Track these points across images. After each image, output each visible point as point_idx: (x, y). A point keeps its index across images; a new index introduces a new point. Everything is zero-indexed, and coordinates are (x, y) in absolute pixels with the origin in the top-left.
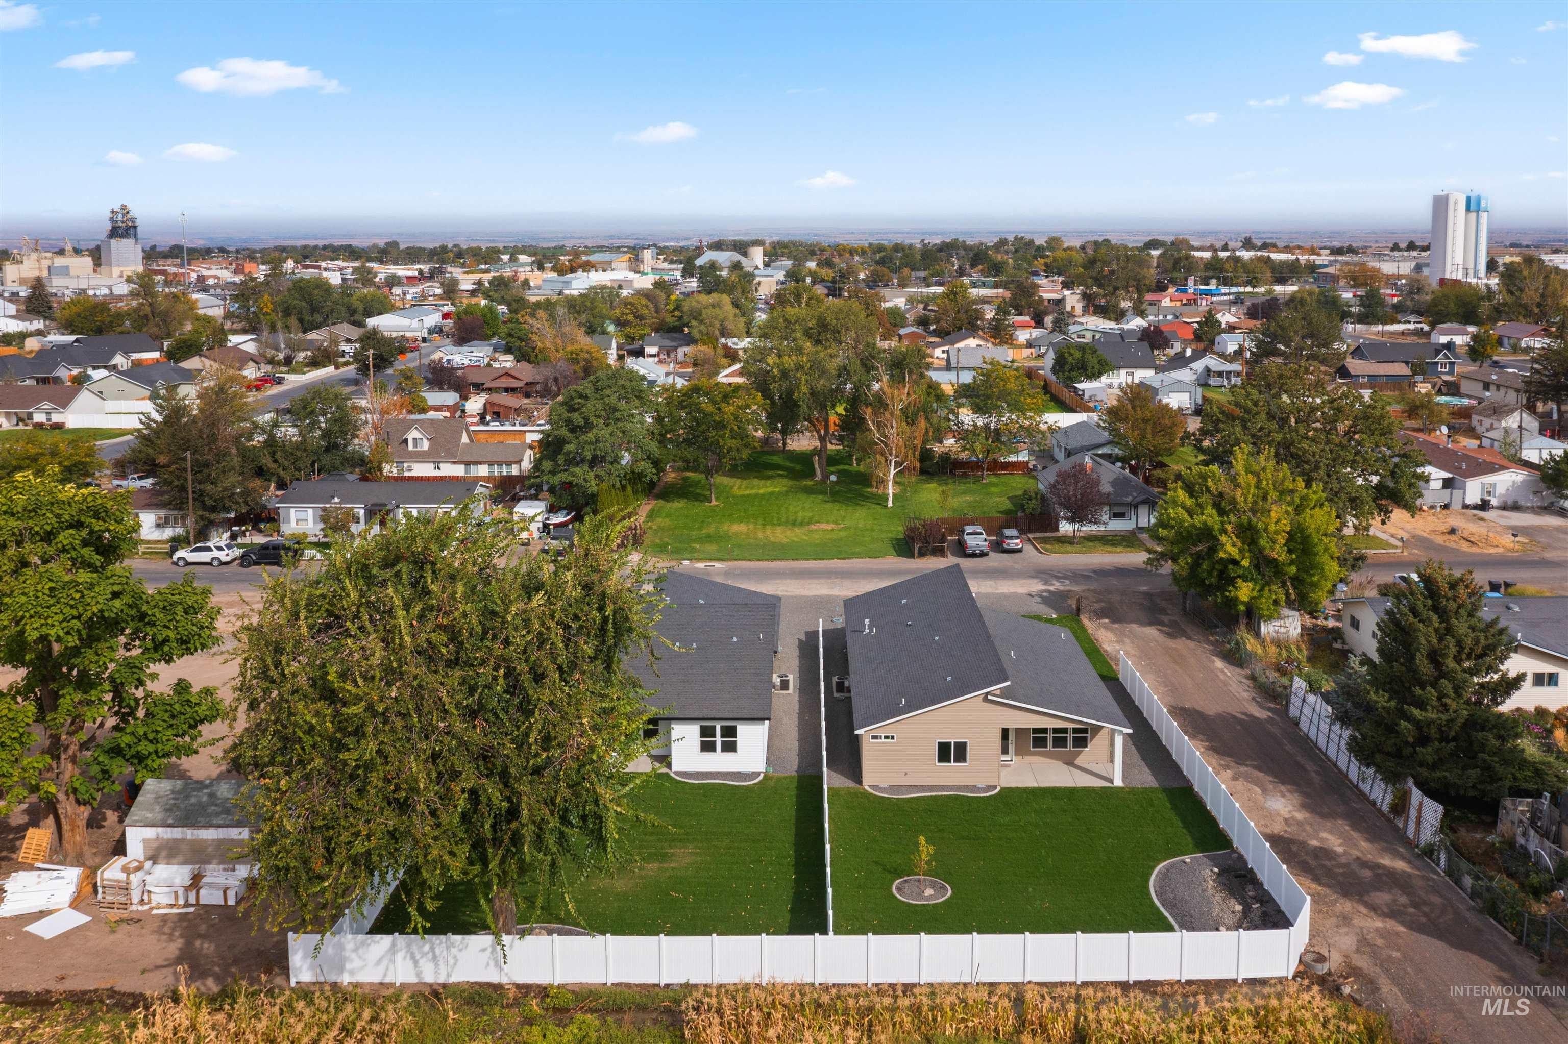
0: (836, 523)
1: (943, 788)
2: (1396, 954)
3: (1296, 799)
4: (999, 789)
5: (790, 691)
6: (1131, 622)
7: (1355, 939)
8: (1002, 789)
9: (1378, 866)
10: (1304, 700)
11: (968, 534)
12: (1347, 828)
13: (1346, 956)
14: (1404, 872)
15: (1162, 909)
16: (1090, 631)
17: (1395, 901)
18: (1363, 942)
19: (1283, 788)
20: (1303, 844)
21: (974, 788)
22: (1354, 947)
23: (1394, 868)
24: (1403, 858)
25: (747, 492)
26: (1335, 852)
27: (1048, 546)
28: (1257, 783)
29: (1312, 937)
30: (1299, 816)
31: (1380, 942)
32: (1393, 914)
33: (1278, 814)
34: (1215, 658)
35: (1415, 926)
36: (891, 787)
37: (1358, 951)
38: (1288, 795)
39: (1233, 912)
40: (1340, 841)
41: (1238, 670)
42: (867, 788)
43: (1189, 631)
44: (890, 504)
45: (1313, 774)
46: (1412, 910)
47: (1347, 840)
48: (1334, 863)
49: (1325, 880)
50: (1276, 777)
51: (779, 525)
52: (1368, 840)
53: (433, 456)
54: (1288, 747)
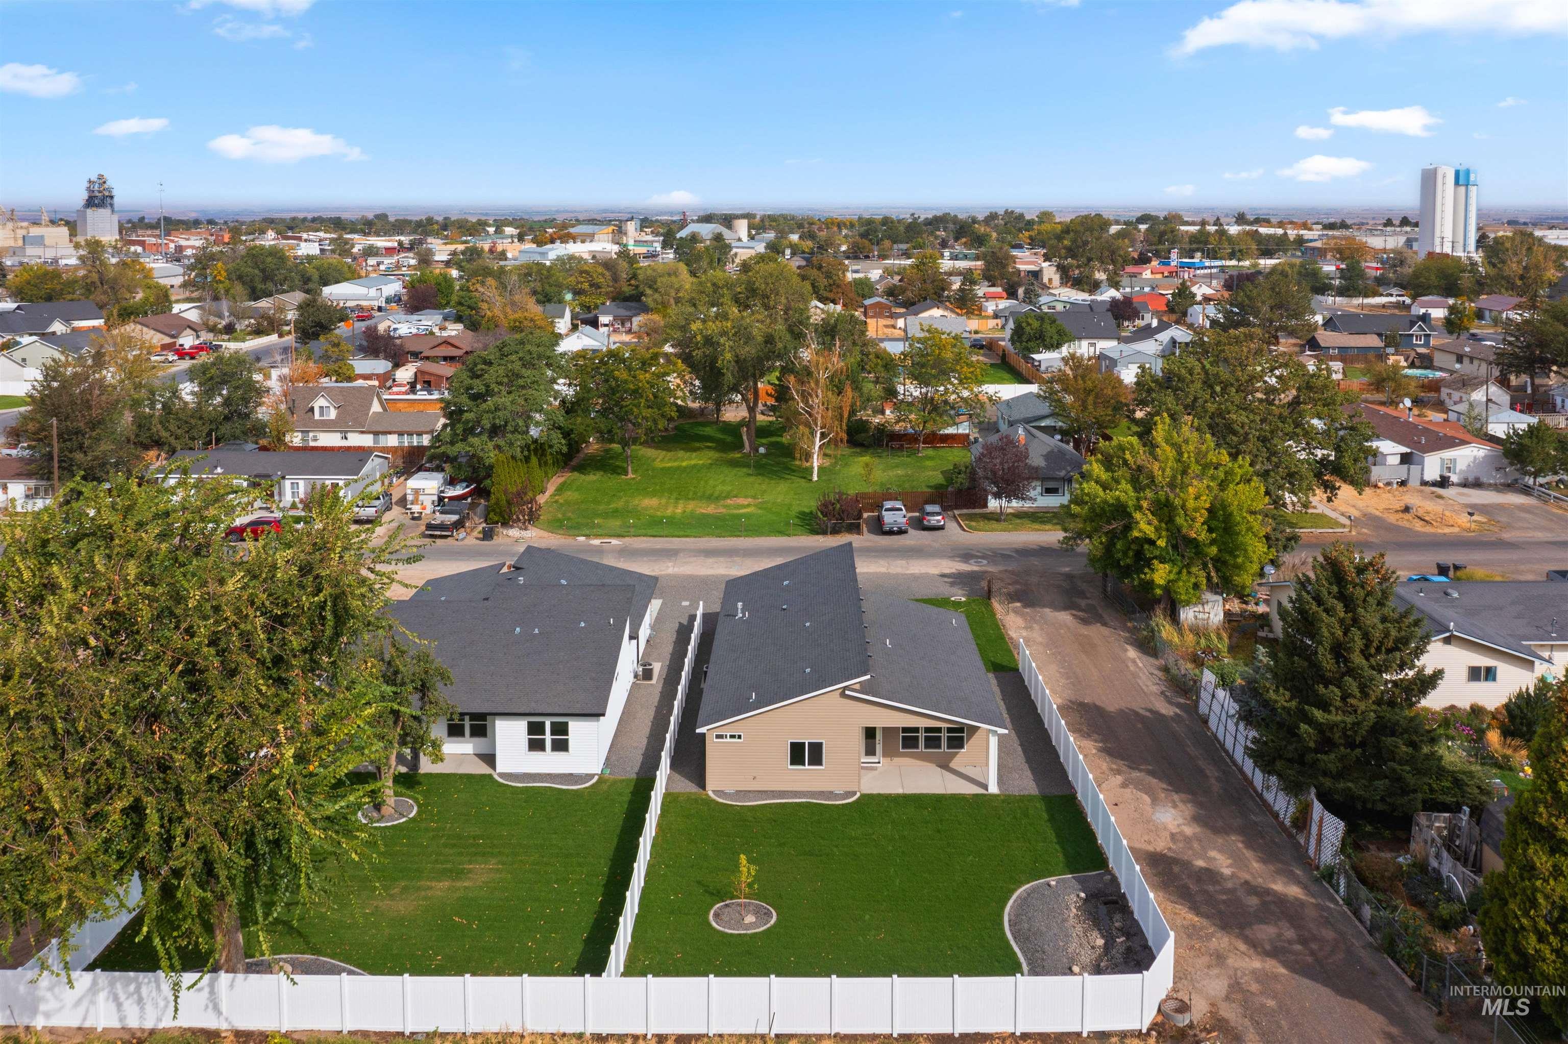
0: (754, 497)
1: (796, 794)
2: (1271, 1003)
3: (1188, 809)
4: (858, 795)
5: (654, 681)
6: (1044, 606)
7: (1226, 983)
8: (863, 796)
9: (1268, 892)
10: (1213, 696)
11: (887, 510)
12: (1240, 845)
13: (1212, 1005)
14: (1296, 899)
15: (1013, 943)
16: (998, 616)
17: (1280, 935)
18: (1235, 987)
19: (1176, 797)
20: (1186, 865)
21: (830, 795)
22: (1223, 993)
23: (1286, 895)
24: (1298, 882)
25: (669, 465)
26: (1222, 875)
27: (973, 524)
28: (1149, 791)
29: (1177, 979)
30: (1188, 830)
31: (1254, 987)
32: (1275, 952)
33: (1165, 828)
34: (1129, 647)
35: (1299, 968)
36: (738, 792)
37: (1227, 998)
38: (1180, 805)
39: (1093, 948)
40: (1229, 861)
41: (1152, 660)
42: (710, 793)
43: (1105, 616)
44: (815, 478)
45: (1213, 781)
46: (1298, 947)
47: (1238, 860)
48: (1218, 888)
49: (1204, 908)
50: (1170, 784)
51: (693, 499)
52: (1263, 861)
53: (339, 426)
54: (1192, 750)
